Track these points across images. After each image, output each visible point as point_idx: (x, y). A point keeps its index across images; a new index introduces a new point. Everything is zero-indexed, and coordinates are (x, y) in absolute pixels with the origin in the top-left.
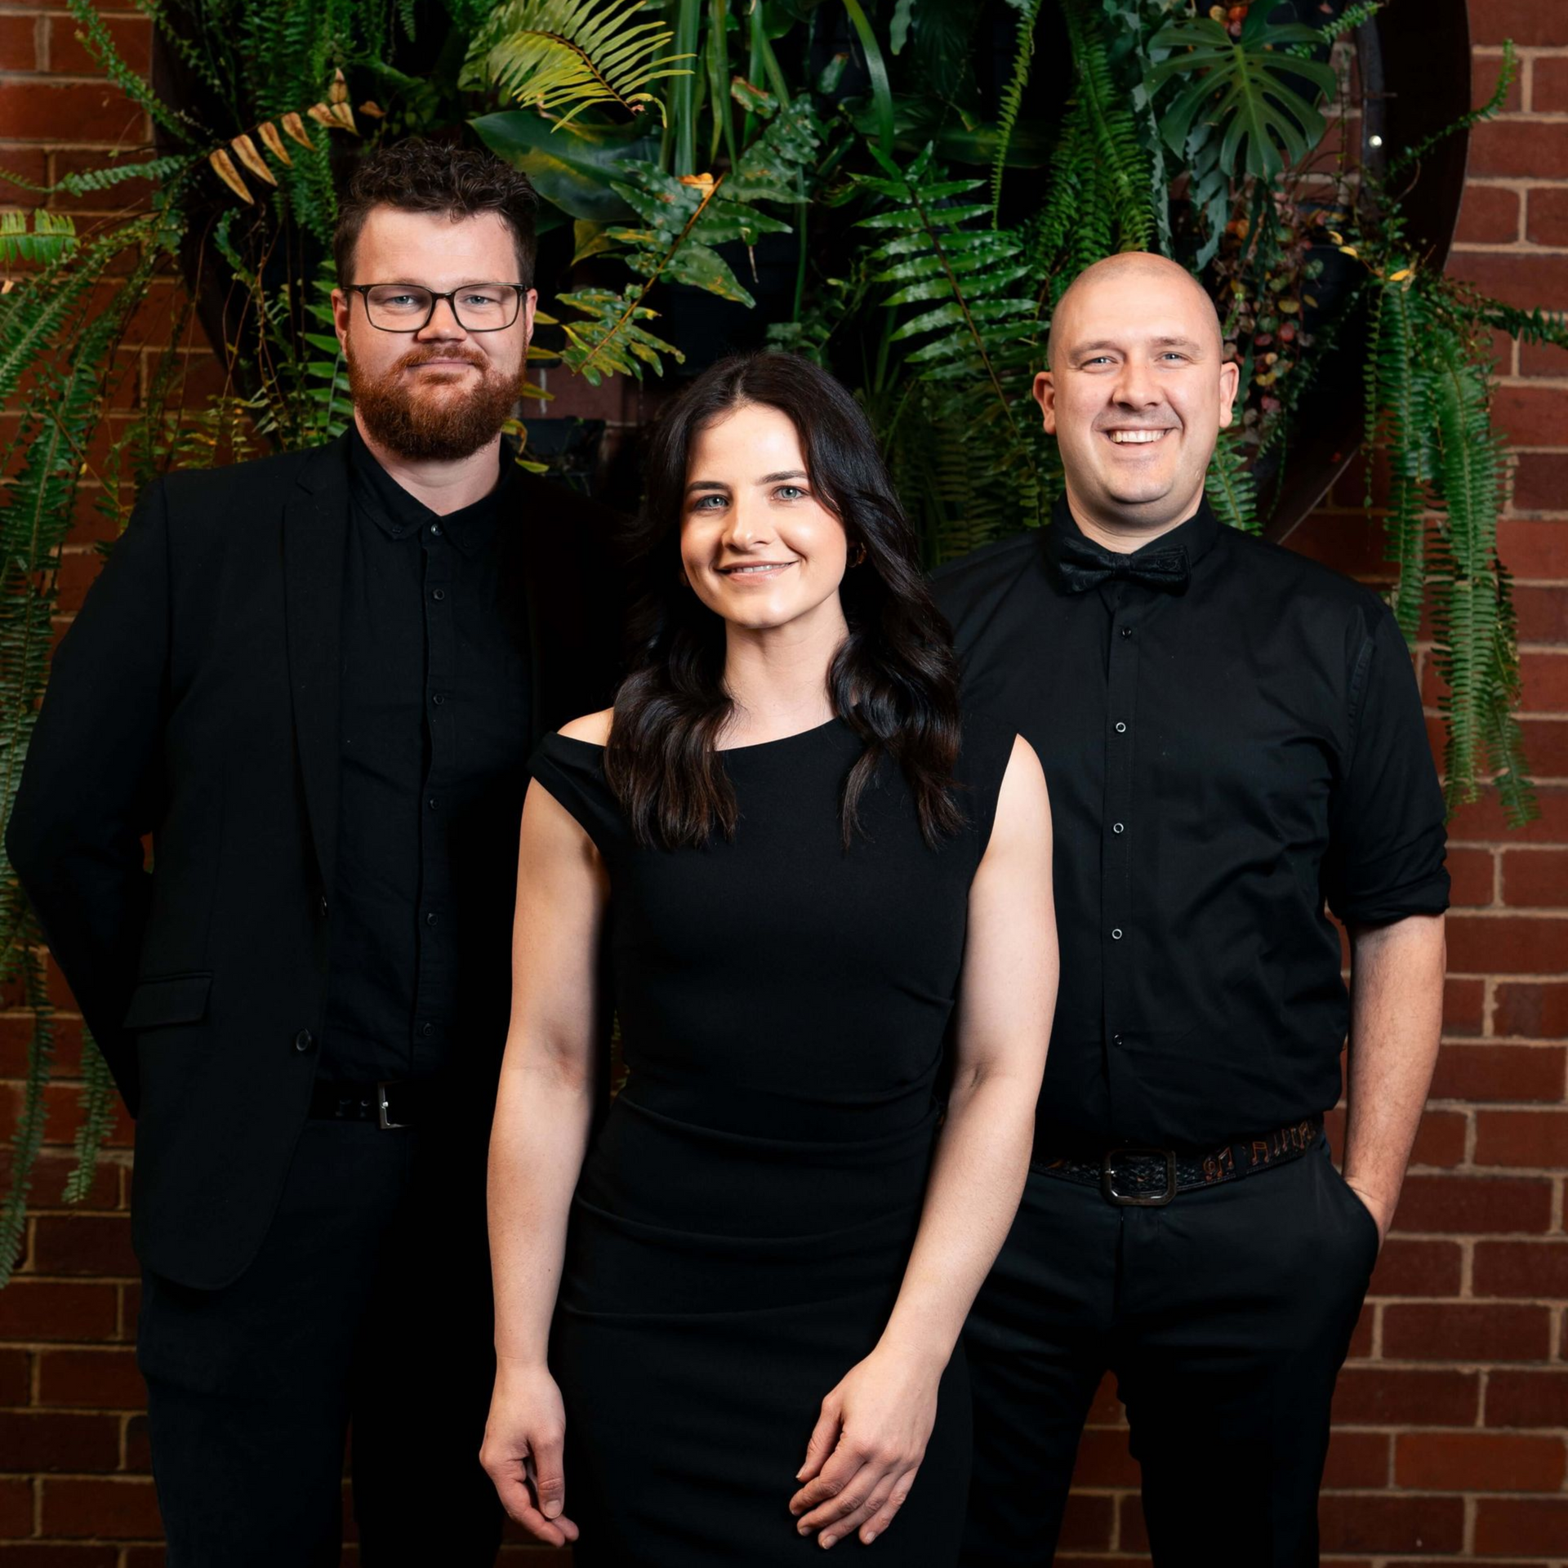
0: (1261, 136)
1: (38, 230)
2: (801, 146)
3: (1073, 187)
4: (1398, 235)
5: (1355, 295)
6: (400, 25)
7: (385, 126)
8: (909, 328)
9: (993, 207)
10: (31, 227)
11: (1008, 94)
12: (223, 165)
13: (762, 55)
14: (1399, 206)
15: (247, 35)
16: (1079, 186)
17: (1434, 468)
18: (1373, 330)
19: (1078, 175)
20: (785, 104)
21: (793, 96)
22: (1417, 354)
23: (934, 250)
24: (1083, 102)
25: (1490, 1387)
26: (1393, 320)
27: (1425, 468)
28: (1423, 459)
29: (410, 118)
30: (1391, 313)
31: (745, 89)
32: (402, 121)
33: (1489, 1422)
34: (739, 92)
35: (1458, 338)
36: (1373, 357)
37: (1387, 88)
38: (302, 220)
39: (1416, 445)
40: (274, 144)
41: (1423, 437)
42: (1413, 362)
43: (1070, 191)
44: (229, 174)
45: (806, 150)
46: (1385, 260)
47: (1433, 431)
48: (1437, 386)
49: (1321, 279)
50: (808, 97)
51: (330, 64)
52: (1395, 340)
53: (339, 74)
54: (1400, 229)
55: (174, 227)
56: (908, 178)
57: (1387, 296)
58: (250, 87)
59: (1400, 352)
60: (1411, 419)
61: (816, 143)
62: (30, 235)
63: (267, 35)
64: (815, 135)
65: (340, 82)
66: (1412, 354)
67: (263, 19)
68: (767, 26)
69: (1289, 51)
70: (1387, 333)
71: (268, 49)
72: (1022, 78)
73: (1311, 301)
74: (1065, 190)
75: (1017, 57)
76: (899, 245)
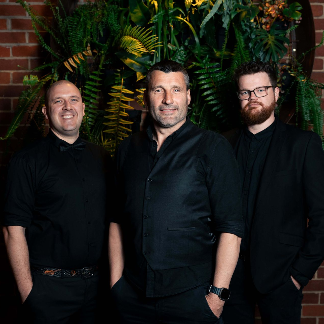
0: (274, 53)
1: (31, 79)
2: (182, 56)
3: (236, 63)
4: (301, 70)
5: (293, 83)
6: (100, 33)
7: (98, 54)
8: (205, 93)
9: (221, 68)
10: (29, 78)
11: (223, 45)
12: (67, 64)
13: (174, 39)
14: (301, 65)
15: (69, 36)
16: (237, 63)
17: (310, 118)
18: (297, 90)
19: (237, 61)
20: (178, 48)
21: (180, 47)
22: (306, 95)
23: (209, 77)
24: (238, 46)
25: (321, 296)
26: (301, 88)
27: (308, 118)
28: (308, 116)
29: (103, 52)
30: (300, 86)
31: (170, 45)
32: (101, 53)
33: (321, 303)
34: (170, 46)
35: (314, 91)
36: (297, 95)
37: (297, 39)
38: (81, 73)
39: (306, 113)
40: (77, 60)
41: (308, 112)
42: (305, 96)
43: (236, 64)
44: (68, 66)
45: (183, 57)
46: (299, 76)
47: (310, 111)
48: (310, 101)
49: (286, 79)
50: (183, 46)
51: (87, 42)
52: (302, 92)
53: (89, 45)
54: (301, 69)
55: (57, 76)
56: (203, 62)
57: (300, 83)
58: (70, 47)
59: (303, 95)
60: (305, 108)
61: (185, 56)
62: (29, 80)
63: (74, 37)
64: (185, 54)
65: (89, 46)
66: (305, 95)
67: (72, 33)
68: (174, 32)
69: (279, 35)
70: (300, 91)
71: (74, 39)
72: (226, 42)
73: (283, 84)
74: (235, 64)
75: (225, 38)
76: (203, 76)
